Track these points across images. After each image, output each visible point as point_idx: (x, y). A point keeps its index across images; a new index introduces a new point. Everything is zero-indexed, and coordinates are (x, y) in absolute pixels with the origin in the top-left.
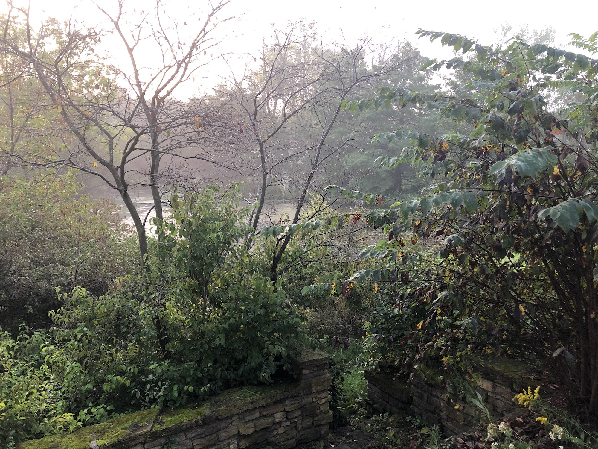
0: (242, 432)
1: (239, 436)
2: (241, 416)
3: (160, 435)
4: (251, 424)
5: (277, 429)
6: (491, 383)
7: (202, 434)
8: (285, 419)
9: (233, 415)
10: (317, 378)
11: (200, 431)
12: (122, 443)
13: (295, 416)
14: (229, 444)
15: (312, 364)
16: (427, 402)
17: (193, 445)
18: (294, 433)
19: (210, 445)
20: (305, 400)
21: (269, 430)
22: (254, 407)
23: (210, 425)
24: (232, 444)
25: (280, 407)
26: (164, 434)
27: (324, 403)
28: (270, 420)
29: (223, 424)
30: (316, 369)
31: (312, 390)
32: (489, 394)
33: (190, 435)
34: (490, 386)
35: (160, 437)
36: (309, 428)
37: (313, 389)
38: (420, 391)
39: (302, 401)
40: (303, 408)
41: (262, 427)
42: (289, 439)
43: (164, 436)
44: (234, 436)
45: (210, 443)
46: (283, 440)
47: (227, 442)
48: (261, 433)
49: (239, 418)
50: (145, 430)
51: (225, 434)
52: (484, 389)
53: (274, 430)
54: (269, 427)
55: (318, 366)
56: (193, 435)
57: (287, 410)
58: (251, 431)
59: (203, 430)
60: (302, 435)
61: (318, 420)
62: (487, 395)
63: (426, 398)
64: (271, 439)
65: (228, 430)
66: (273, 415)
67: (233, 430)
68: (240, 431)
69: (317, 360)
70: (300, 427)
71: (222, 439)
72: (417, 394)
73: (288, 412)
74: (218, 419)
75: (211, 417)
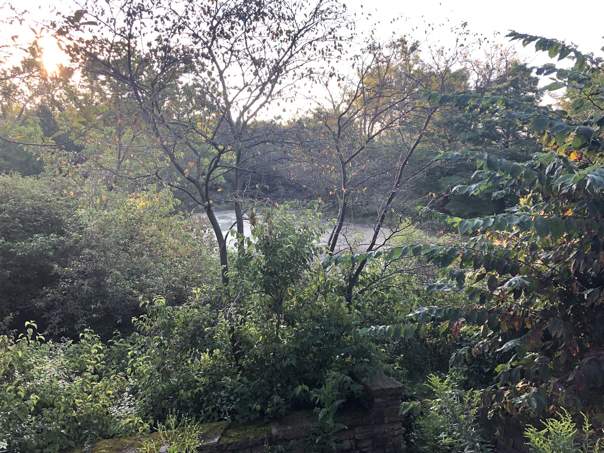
3: (227, 448)
8: (354, 448)
10: (390, 408)
13: (365, 445)
15: (384, 393)
20: (377, 430)
25: (350, 434)
27: (397, 435)
30: (389, 398)
31: (385, 420)
39: (372, 430)
40: (373, 437)
43: (230, 450)
50: (212, 442)
55: (391, 395)
57: (356, 438)
66: (341, 442)
69: (391, 389)
73: (357, 441)
74: (284, 439)
75: (277, 436)
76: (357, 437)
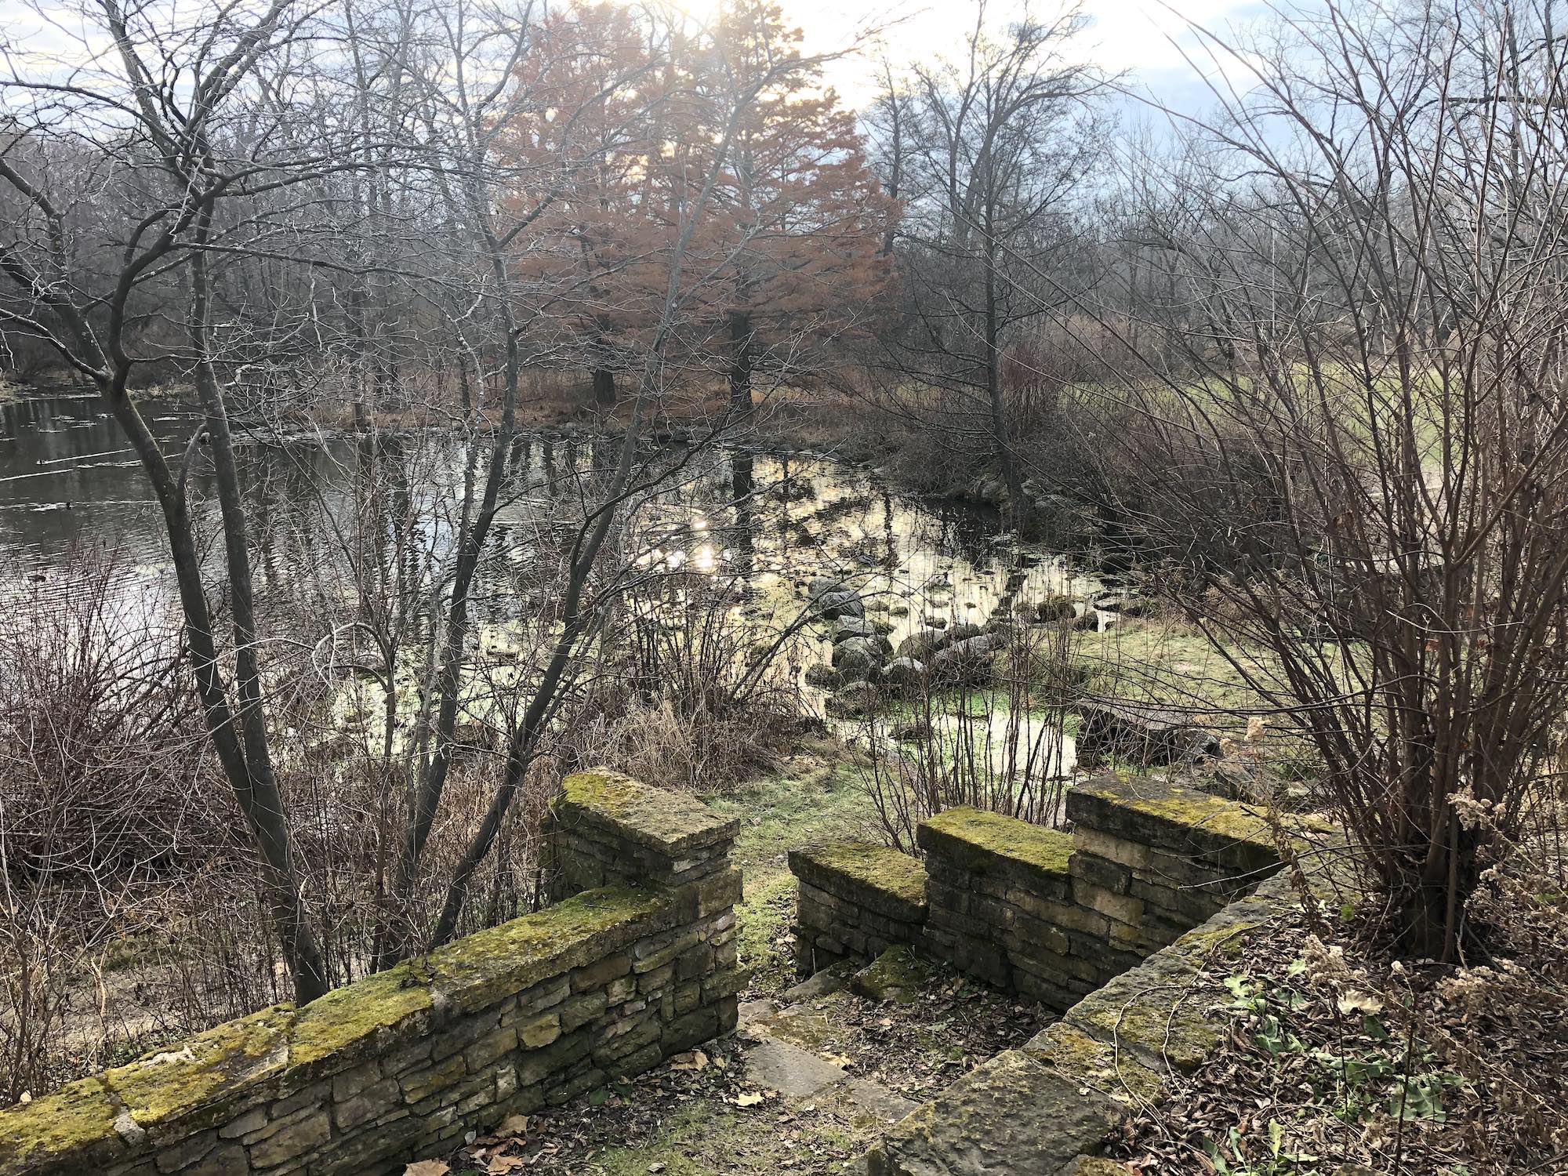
0: (530, 1043)
1: (521, 1054)
2: (524, 999)
3: (316, 1074)
4: (550, 1017)
5: (614, 1023)
6: (1140, 847)
7: (423, 1060)
8: (631, 996)
9: (505, 1000)
10: (709, 879)
11: (420, 1051)
12: (210, 1112)
13: (655, 985)
14: (494, 1080)
15: (694, 844)
16: (969, 913)
17: (401, 1092)
18: (654, 1029)
19: (447, 1087)
20: (680, 943)
21: (594, 1029)
22: (558, 972)
23: (443, 1032)
24: (503, 1076)
25: (624, 965)
26: (326, 1072)
27: (726, 943)
28: (597, 1002)
29: (479, 1026)
30: (705, 855)
31: (698, 912)
32: (1135, 875)
33: (393, 1067)
34: (1137, 856)
35: (317, 1080)
36: (691, 1011)
37: (702, 908)
38: (948, 889)
39: (672, 943)
40: (676, 962)
41: (579, 1023)
42: (641, 1047)
43: (327, 1077)
44: (506, 1055)
45: (448, 1082)
46: (629, 1049)
47: (489, 1072)
48: (574, 1040)
49: (519, 1006)
50: (274, 1067)
51: (485, 1054)
52: (1121, 866)
53: (605, 1027)
54: (597, 1019)
55: (710, 848)
56: (402, 1065)
57: (637, 972)
58: (551, 1036)
59: (429, 1048)
60: (677, 1031)
61: (713, 988)
62: (1131, 879)
63: (965, 904)
64: (602, 1052)
65: (490, 1041)
66: (605, 988)
67: (505, 1041)
68: (524, 1037)
69: (710, 831)
70: (668, 1011)
71: (478, 1066)
72: (940, 898)
73: (642, 974)
74: (466, 1015)
75: (448, 1010)
76: (641, 966)
